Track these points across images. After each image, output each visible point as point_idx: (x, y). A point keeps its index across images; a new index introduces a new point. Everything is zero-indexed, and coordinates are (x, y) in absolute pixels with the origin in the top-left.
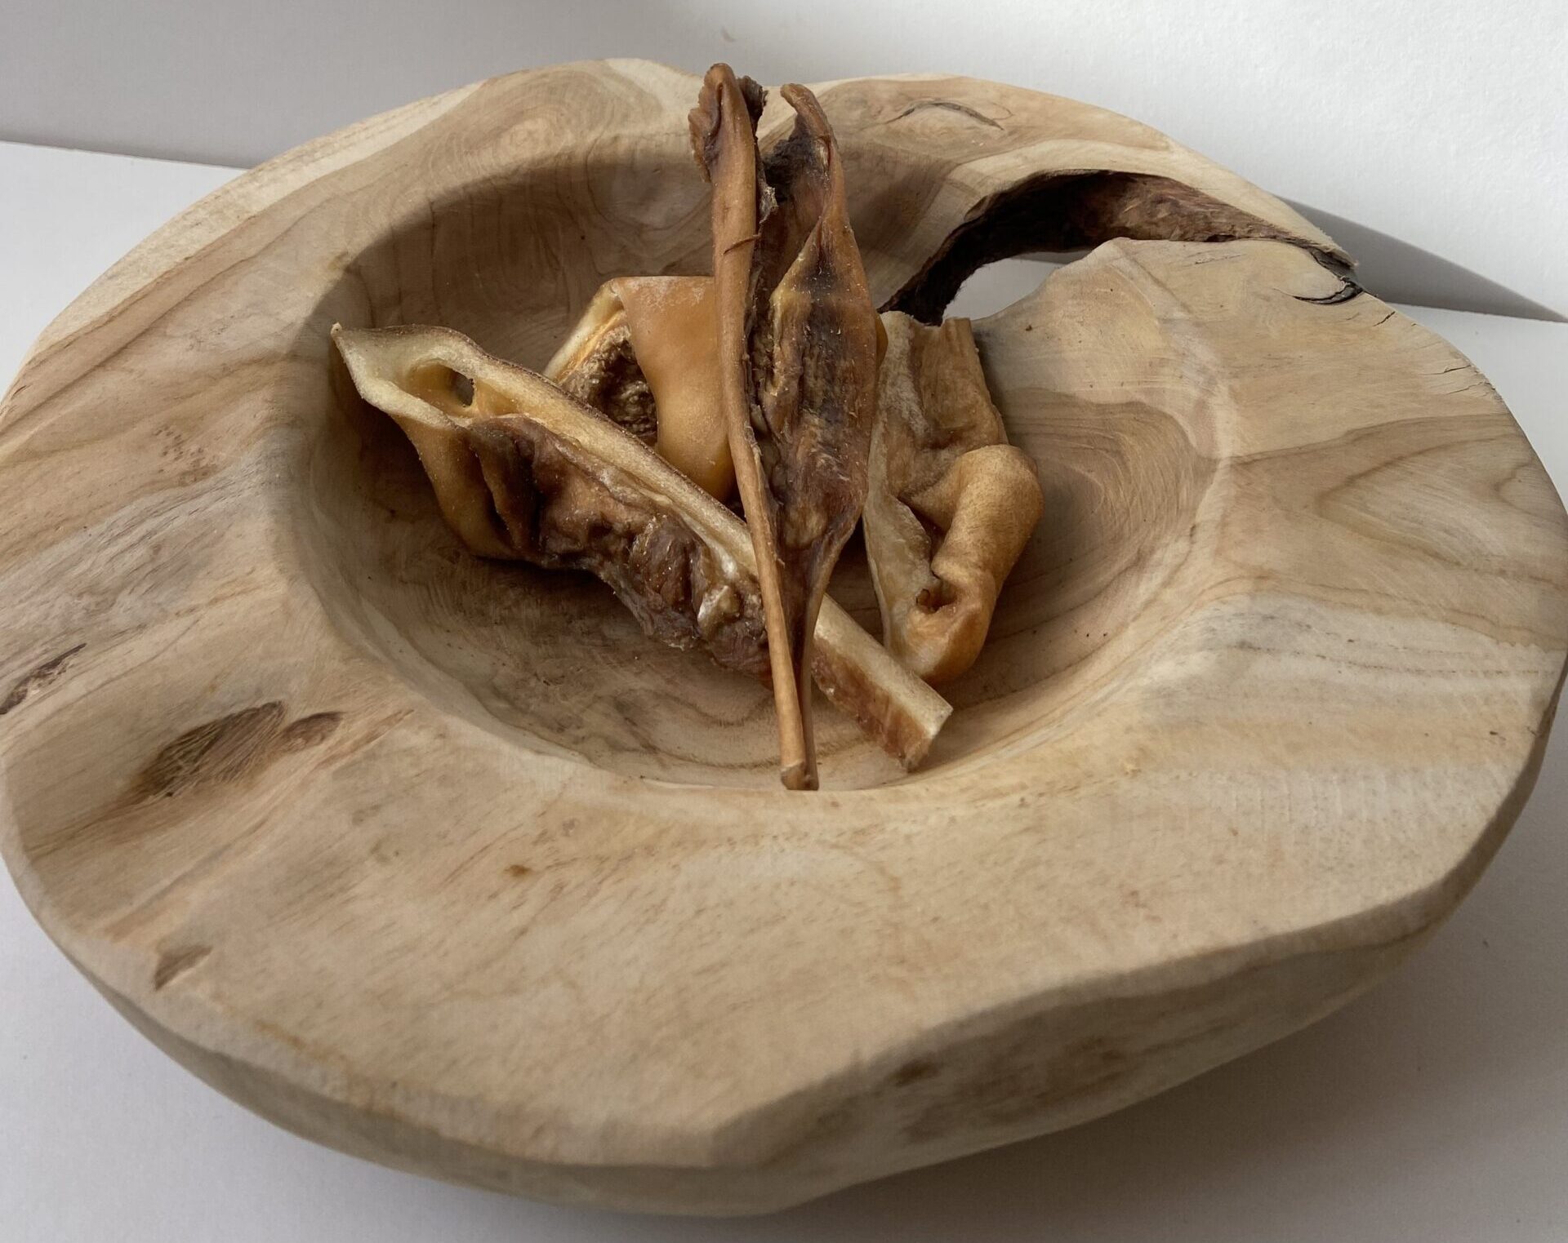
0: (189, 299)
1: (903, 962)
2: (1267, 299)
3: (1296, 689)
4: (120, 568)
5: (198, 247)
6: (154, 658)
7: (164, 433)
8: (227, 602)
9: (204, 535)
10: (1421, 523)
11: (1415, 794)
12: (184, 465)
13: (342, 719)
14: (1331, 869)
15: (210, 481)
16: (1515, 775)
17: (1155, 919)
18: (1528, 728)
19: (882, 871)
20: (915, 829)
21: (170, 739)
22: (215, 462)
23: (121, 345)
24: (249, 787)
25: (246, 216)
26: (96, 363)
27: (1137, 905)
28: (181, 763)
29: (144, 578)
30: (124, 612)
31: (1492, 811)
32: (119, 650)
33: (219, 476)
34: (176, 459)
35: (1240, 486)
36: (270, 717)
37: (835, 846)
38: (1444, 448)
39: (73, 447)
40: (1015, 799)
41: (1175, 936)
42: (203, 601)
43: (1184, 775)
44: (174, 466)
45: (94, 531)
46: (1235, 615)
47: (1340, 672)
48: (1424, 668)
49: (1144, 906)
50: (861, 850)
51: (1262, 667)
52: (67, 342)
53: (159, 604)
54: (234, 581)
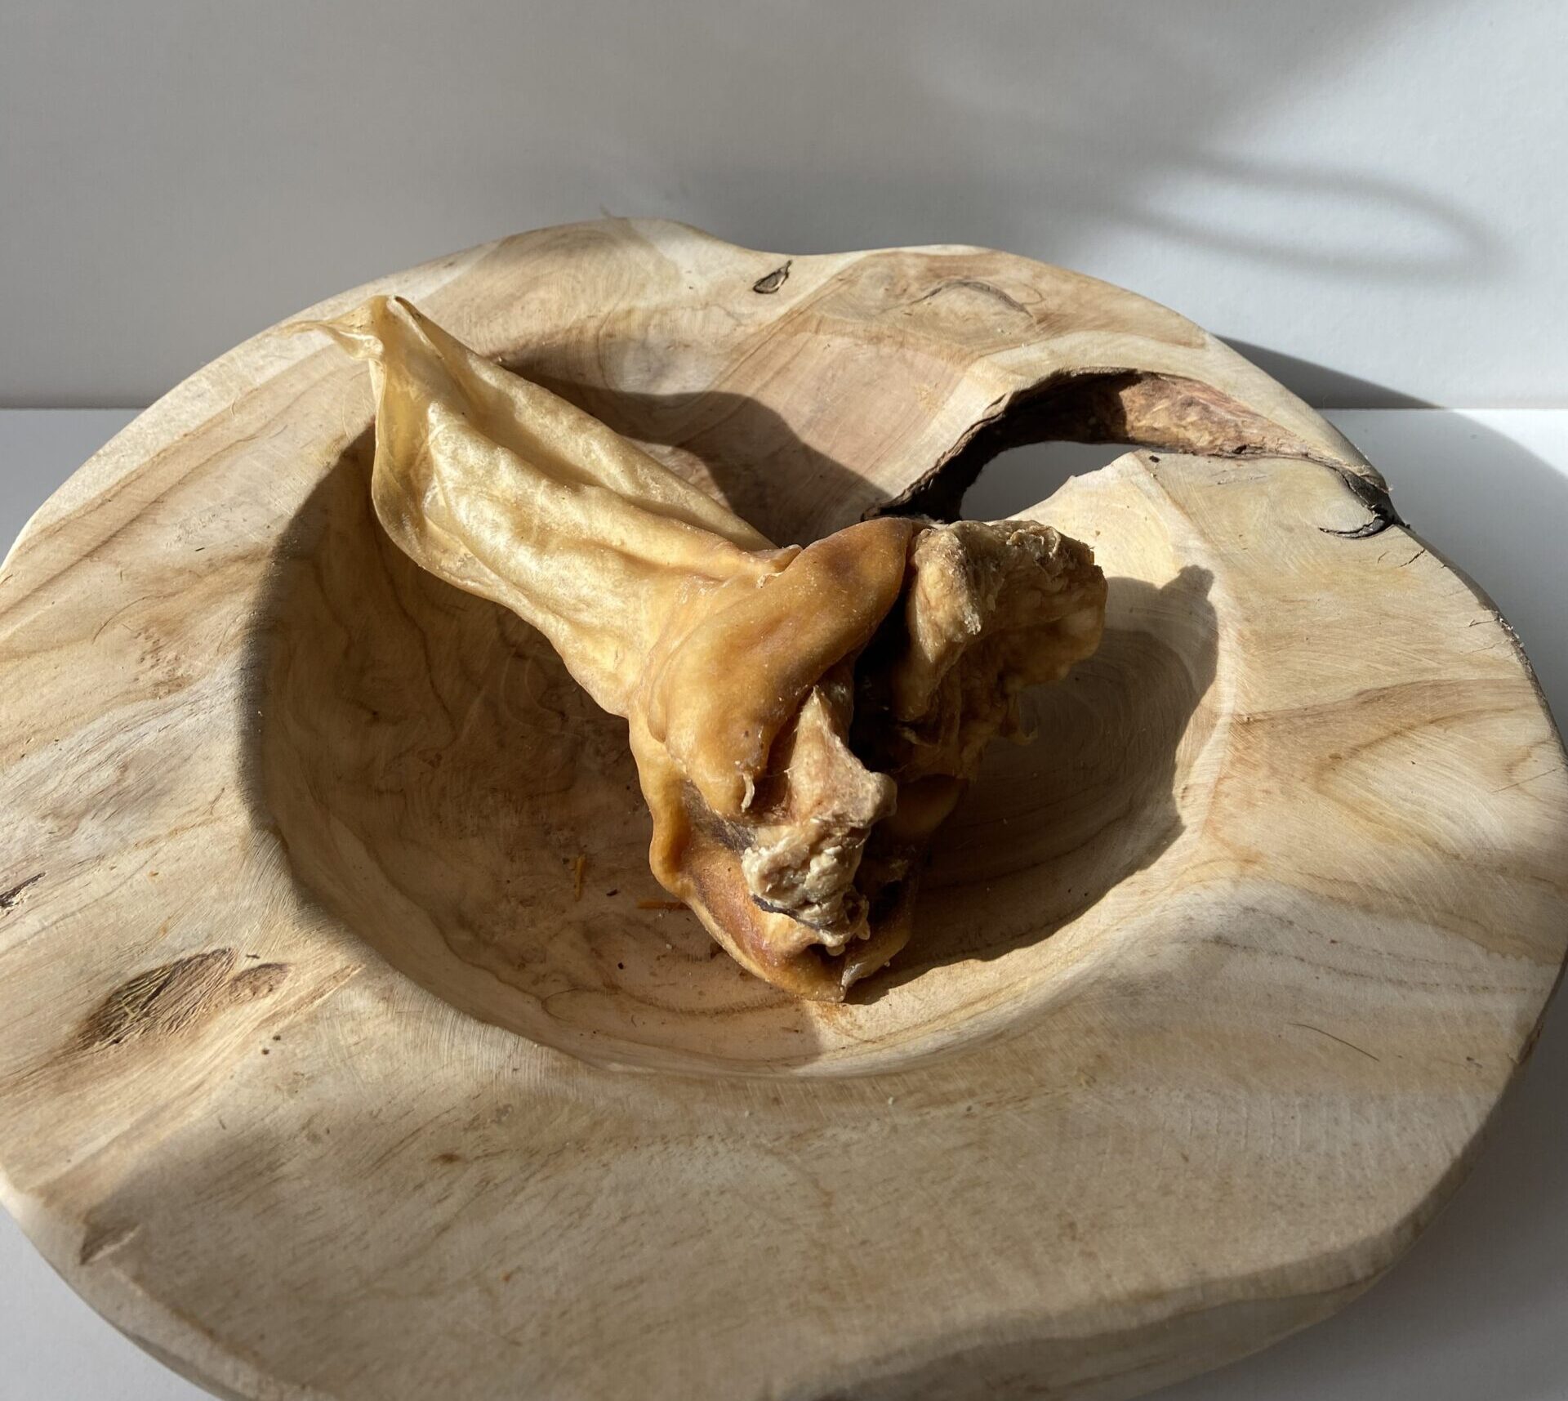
0: (182, 483)
1: (825, 1289)
2: (1290, 529)
3: (1269, 995)
4: (86, 790)
5: (198, 422)
6: (108, 894)
7: (143, 635)
8: (187, 835)
9: (172, 755)
10: (1424, 806)
11: (1379, 1127)
12: (159, 674)
13: (290, 971)
14: (1280, 1208)
15: (183, 695)
16: (1487, 1109)
17: (1090, 1256)
18: (1508, 1055)
19: (816, 1183)
20: (855, 1136)
21: (119, 983)
22: (190, 672)
23: (110, 533)
24: (194, 1039)
25: (250, 388)
26: (85, 553)
27: (1074, 1238)
28: (127, 1009)
29: (107, 802)
30: (86, 839)
31: (1458, 1150)
32: (76, 882)
33: (194, 688)
34: (152, 667)
35: (1237, 749)
36: (219, 964)
37: (770, 1152)
38: (1458, 717)
39: (53, 648)
40: (962, 1107)
41: (1109, 1276)
42: (163, 831)
43: (1141, 1090)
44: (150, 673)
45: (65, 744)
46: (1216, 903)
47: (1317, 978)
48: (1406, 980)
49: (1081, 1240)
50: (797, 1159)
51: (1238, 968)
52: (58, 527)
53: (120, 833)
54: (197, 809)
